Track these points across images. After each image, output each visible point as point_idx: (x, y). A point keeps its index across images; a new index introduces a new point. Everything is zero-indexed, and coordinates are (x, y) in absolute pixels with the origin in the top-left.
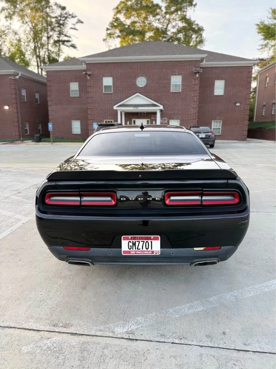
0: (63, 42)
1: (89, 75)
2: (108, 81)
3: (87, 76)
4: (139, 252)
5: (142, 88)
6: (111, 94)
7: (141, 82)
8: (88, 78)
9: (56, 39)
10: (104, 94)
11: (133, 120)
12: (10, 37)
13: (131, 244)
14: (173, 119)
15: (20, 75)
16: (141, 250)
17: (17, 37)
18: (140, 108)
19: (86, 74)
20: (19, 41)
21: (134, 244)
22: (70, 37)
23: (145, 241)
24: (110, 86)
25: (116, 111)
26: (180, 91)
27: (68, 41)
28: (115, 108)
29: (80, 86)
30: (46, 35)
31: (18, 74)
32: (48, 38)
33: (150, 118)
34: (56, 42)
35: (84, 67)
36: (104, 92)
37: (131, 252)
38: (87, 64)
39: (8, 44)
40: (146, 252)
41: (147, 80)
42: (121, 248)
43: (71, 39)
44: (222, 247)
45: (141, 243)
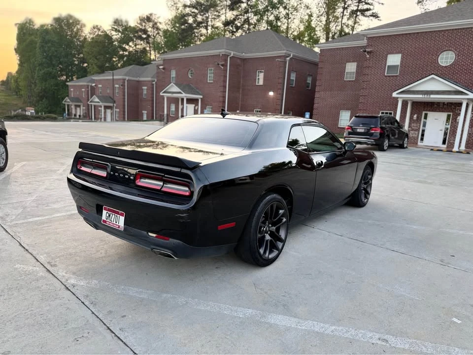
0: (363, 12)
1: (368, 53)
2: (394, 60)
3: (366, 53)
4: (111, 224)
5: (446, 67)
6: (397, 76)
7: (446, 58)
8: (368, 56)
9: (355, 8)
10: (386, 76)
11: (424, 113)
12: (303, 14)
13: (108, 215)
15: (292, 56)
16: (112, 222)
17: (308, 11)
18: (432, 96)
19: (365, 51)
20: (310, 16)
22: (371, 4)
23: (116, 215)
24: (398, 65)
25: (396, 99)
27: (368, 10)
28: (395, 95)
29: (358, 66)
30: (343, 5)
31: (290, 55)
32: (344, 8)
33: (452, 112)
34: (354, 13)
35: (364, 42)
36: (386, 74)
39: (297, 22)
40: (115, 225)
41: (457, 55)
42: (102, 216)
43: (371, 7)
44: (170, 239)
45: (114, 216)
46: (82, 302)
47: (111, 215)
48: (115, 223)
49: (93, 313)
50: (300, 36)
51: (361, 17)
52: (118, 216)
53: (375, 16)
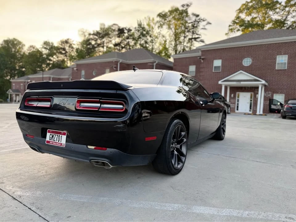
0: (195, 39)
1: (203, 59)
2: (218, 63)
3: (201, 60)
4: (54, 143)
5: (247, 67)
6: (219, 72)
7: (247, 62)
8: (202, 61)
9: (191, 37)
10: (214, 73)
11: (237, 93)
12: (160, 40)
13: (51, 136)
14: (278, 93)
15: (157, 62)
16: (55, 141)
17: (164, 38)
18: (242, 83)
19: (200, 58)
20: (165, 41)
21: (53, 137)
22: (200, 35)
23: (59, 135)
24: (220, 67)
25: (221, 85)
26: (286, 68)
27: (198, 38)
28: (220, 82)
29: (196, 68)
30: (184, 35)
31: (155, 62)
32: (185, 37)
33: (254, 92)
34: (190, 39)
35: (199, 54)
36: (213, 71)
37: (51, 142)
38: (202, 51)
39: (158, 44)
40: (57, 144)
41: (253, 60)
42: (46, 138)
43: (200, 36)
44: (108, 149)
45: (56, 136)
46: (29, 208)
47: (54, 136)
48: (57, 142)
49: (40, 216)
50: (160, 53)
51: (194, 42)
52: (61, 135)
53: (202, 41)
